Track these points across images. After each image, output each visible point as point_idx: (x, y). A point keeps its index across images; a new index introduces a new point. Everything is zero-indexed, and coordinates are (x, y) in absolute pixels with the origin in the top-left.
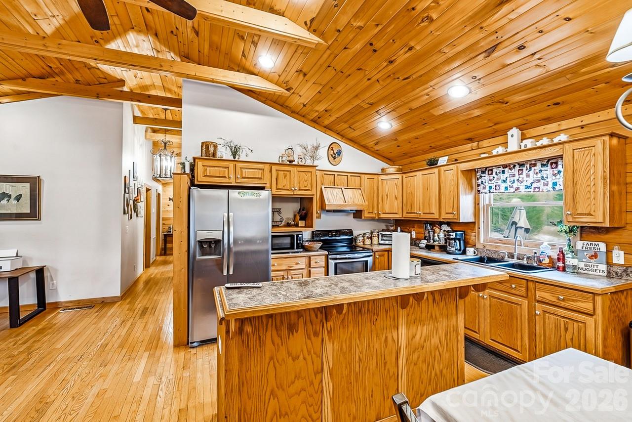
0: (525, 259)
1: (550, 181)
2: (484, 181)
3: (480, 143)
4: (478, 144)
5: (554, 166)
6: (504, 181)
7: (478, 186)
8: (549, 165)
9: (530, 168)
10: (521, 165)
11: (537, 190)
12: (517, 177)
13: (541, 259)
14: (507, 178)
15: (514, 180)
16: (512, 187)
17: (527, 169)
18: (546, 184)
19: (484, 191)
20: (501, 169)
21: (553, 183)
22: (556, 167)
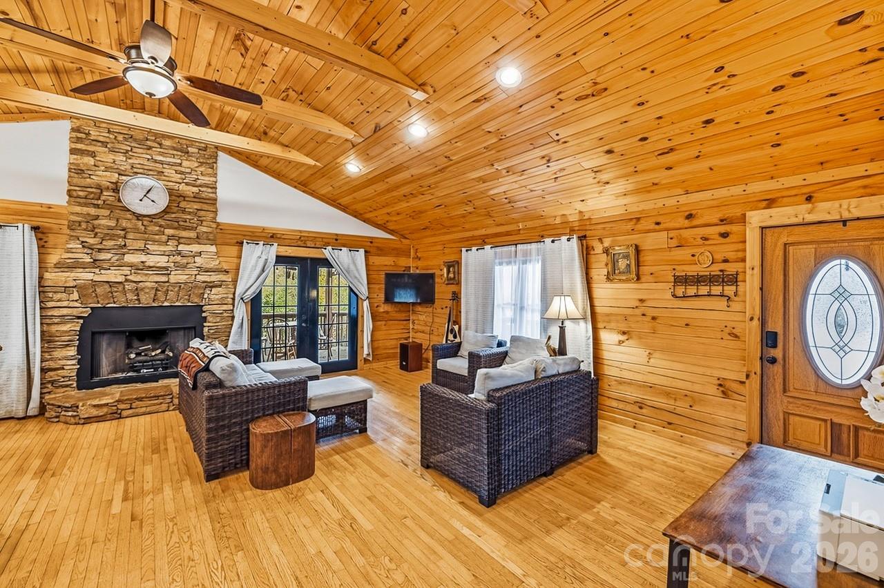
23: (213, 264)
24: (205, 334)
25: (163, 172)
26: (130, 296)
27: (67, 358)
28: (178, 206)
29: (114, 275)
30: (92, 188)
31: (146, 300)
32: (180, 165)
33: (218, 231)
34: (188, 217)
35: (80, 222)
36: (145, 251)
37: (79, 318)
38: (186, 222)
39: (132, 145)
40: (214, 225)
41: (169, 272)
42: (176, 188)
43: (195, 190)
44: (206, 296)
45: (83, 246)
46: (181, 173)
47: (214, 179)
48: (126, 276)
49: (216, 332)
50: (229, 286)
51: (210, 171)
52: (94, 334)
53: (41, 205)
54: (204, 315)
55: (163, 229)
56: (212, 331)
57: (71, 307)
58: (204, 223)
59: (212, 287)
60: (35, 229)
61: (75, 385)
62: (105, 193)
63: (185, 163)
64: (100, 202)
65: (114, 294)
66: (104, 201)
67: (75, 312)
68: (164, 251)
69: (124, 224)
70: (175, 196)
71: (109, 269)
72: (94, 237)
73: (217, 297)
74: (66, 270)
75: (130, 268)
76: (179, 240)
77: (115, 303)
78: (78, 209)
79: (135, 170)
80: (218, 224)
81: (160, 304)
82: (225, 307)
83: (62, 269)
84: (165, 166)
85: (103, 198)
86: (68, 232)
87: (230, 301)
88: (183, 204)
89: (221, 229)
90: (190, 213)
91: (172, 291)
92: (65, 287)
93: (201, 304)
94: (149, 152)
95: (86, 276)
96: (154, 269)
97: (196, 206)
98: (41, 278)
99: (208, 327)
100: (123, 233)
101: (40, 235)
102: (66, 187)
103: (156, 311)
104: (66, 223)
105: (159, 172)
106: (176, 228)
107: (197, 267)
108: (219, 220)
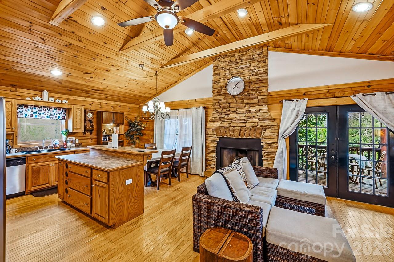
0: (49, 148)
1: (58, 116)
2: (21, 111)
3: (18, 89)
4: (16, 89)
5: (59, 110)
6: (35, 113)
7: (17, 113)
8: (57, 110)
9: (49, 109)
10: (45, 107)
11: (52, 119)
12: (43, 112)
13: (56, 146)
14: (37, 112)
15: (41, 113)
16: (40, 116)
17: (47, 109)
18: (56, 117)
19: (21, 116)
20: (34, 107)
21: (59, 117)
22: (60, 111)
23: (267, 116)
24: (263, 155)
25: (243, 73)
26: (231, 133)
27: (213, 157)
28: (249, 88)
29: (226, 124)
30: (219, 88)
31: (236, 135)
32: (250, 66)
33: (269, 97)
34: (254, 92)
35: (216, 103)
36: (236, 112)
37: (216, 141)
38: (253, 95)
39: (231, 64)
40: (266, 94)
41: (246, 121)
42: (248, 79)
43: (257, 77)
44: (263, 134)
45: (217, 113)
46: (251, 70)
47: (266, 68)
48: (230, 124)
49: (268, 154)
50: (276, 128)
51: (264, 64)
52: (221, 148)
53: (206, 98)
54: (262, 144)
55: (243, 101)
56: (266, 154)
57: (214, 137)
58: (262, 94)
59: (266, 129)
60: (204, 107)
61: (215, 168)
62: (223, 89)
63: (253, 65)
64: (222, 93)
65: (226, 132)
66: (223, 92)
67: (215, 139)
68: (243, 111)
69: (229, 101)
70: (248, 83)
71: (224, 121)
72: (220, 108)
73: (268, 134)
74: (212, 122)
75: (231, 120)
76: (250, 104)
77: (226, 136)
78: (216, 98)
79: (233, 76)
80: (269, 93)
81: (242, 137)
82: (273, 141)
83: (211, 122)
84: (244, 69)
85: (222, 91)
86: (213, 107)
87: (276, 137)
88: (252, 86)
89: (271, 95)
90: (254, 90)
91: (247, 131)
92: (212, 129)
93: (261, 138)
94: (237, 65)
95: (218, 124)
96: (239, 120)
97: (257, 86)
98: (206, 125)
99: (265, 151)
100: (228, 105)
101: (206, 110)
102: (212, 90)
103: (241, 141)
104: (212, 104)
105: (241, 73)
106: (249, 99)
107: (259, 118)
108: (269, 90)
